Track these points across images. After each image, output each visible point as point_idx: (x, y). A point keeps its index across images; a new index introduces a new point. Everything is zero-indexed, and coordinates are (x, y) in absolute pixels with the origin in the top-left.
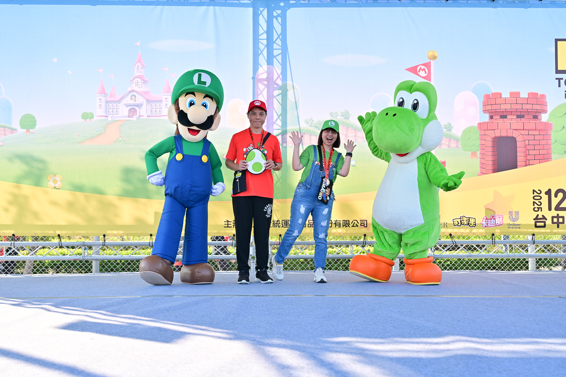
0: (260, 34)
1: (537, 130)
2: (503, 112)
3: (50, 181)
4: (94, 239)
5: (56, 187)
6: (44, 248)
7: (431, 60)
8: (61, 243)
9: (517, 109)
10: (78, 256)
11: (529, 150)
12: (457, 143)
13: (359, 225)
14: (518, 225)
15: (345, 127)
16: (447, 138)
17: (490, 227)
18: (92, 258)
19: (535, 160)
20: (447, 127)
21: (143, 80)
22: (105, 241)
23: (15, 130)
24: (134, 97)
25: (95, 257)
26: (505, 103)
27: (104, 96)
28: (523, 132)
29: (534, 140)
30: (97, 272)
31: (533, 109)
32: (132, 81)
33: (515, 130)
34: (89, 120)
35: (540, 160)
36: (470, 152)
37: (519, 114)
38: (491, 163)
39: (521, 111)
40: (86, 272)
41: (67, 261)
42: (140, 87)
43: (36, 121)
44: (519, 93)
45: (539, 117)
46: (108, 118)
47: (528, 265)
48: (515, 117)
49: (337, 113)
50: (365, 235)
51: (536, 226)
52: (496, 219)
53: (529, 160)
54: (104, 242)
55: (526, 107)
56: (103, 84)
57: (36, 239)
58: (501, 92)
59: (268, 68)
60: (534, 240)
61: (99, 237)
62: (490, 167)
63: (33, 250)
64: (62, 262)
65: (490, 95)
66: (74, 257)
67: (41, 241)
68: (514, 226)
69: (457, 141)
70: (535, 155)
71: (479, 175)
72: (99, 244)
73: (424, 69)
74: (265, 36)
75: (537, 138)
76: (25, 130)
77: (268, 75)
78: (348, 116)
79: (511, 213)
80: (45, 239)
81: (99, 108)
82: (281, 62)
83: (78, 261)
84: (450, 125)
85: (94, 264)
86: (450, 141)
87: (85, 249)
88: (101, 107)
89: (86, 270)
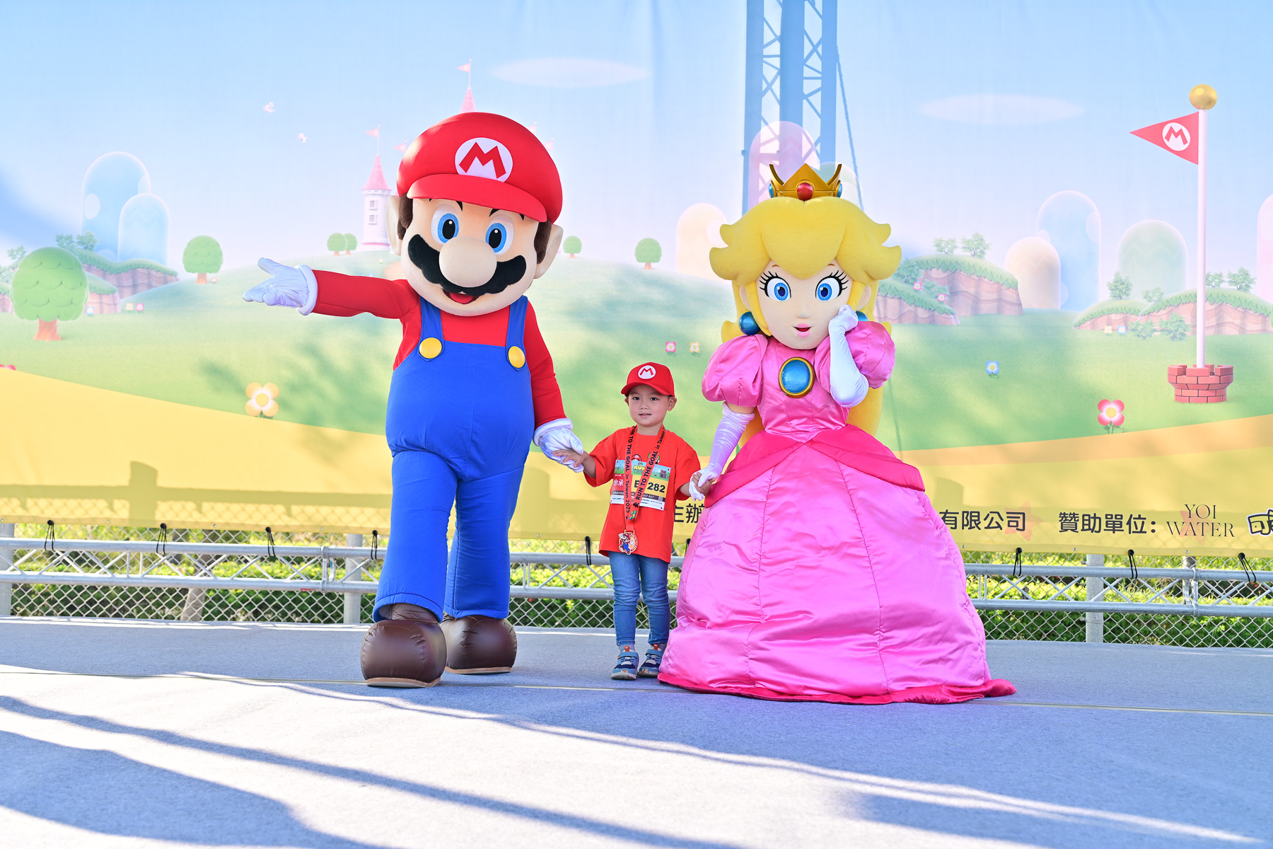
0: (764, 43)
3: (250, 399)
4: (350, 541)
5: (265, 414)
6: (230, 558)
7: (1199, 108)
8: (273, 548)
10: (312, 581)
12: (1264, 322)
13: (1004, 524)
15: (972, 276)
16: (1239, 309)
18: (346, 587)
20: (1239, 281)
22: (376, 547)
23: (173, 274)
25: (353, 584)
27: (382, 195)
30: (353, 622)
34: (344, 252)
40: (329, 621)
41: (284, 593)
43: (221, 254)
49: (953, 241)
50: (1019, 551)
54: (374, 549)
56: (379, 167)
57: (214, 536)
59: (782, 129)
61: (361, 536)
63: (206, 565)
64: (273, 593)
66: (301, 584)
67: (224, 541)
69: (1265, 316)
72: (363, 552)
73: (1181, 132)
74: (775, 48)
76: (197, 274)
77: (782, 145)
78: (981, 248)
80: (233, 537)
81: (370, 224)
82: (820, 112)
83: (311, 594)
84: (1247, 274)
85: (347, 602)
86: (1244, 317)
87: (329, 566)
88: (375, 222)
89: (329, 615)
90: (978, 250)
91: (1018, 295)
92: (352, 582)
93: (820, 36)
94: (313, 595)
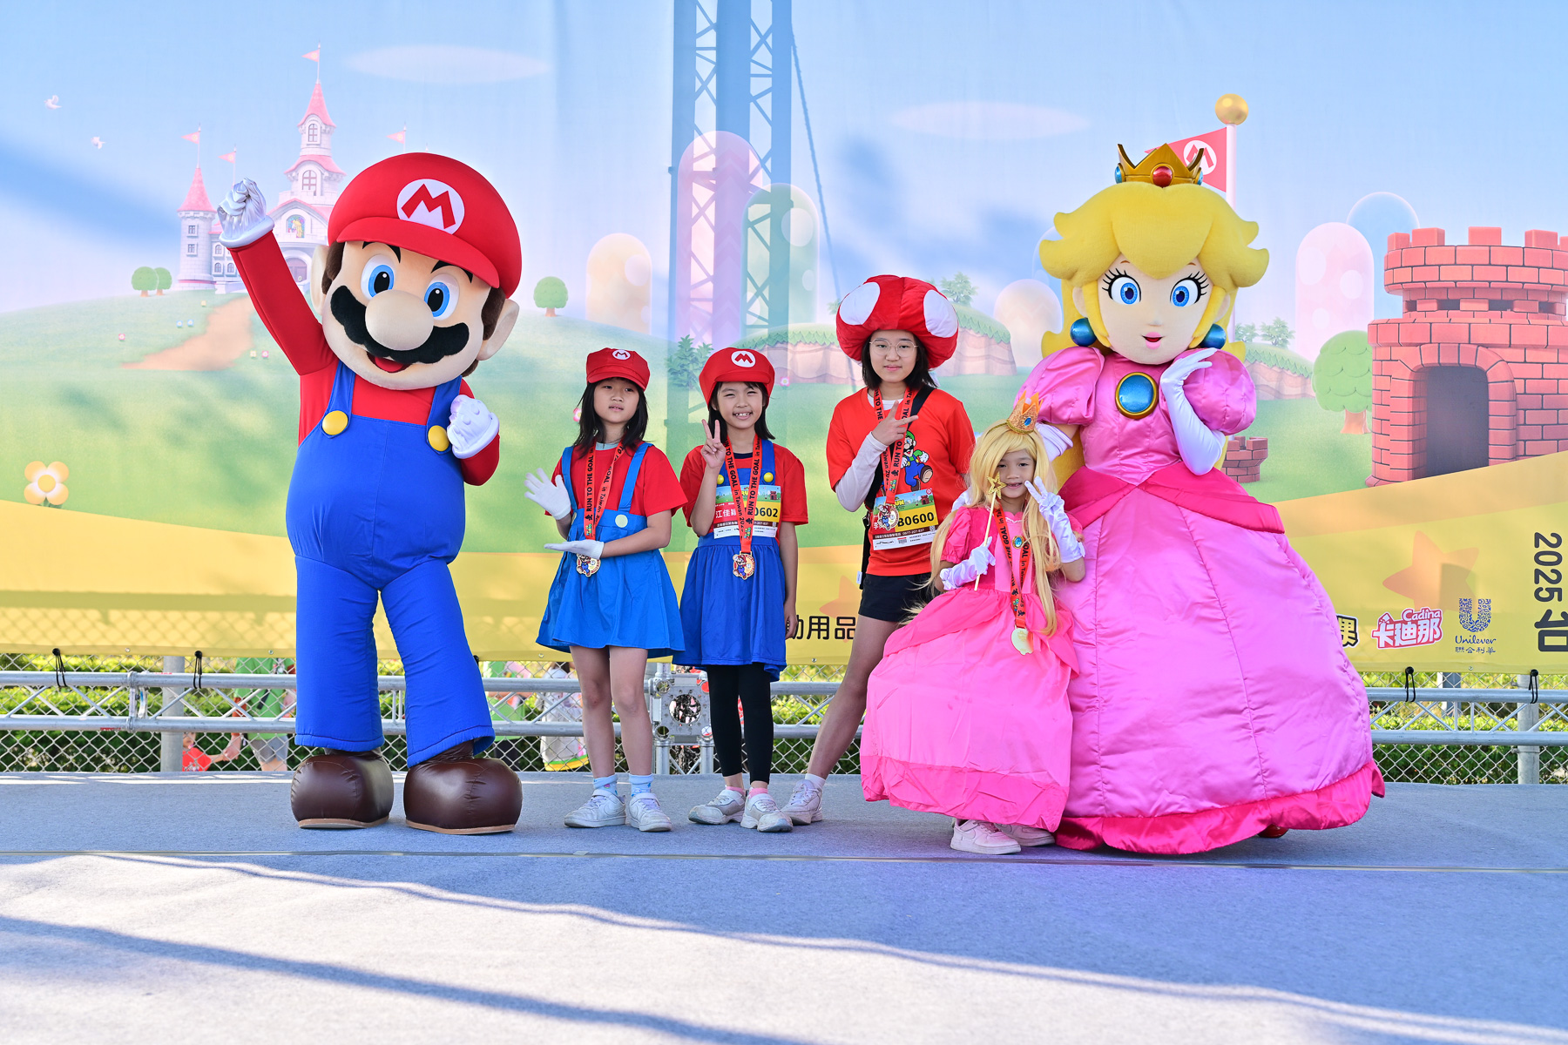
0: (697, 32)
1: (1553, 347)
2: (1447, 288)
3: (31, 482)
4: (168, 664)
5: (50, 501)
7: (1227, 123)
9: (1490, 282)
10: (115, 717)
11: (1525, 410)
12: (1305, 385)
14: (1487, 641)
16: (1274, 368)
17: (1401, 646)
18: (160, 724)
19: (1542, 440)
20: (1275, 334)
21: (327, 170)
22: (200, 672)
24: (298, 223)
25: (170, 721)
26: (1453, 263)
27: (203, 218)
28: (1508, 354)
29: (1542, 378)
31: (1539, 283)
32: (294, 174)
33: (1483, 345)
34: (155, 292)
35: (1558, 440)
36: (1343, 414)
37: (1499, 297)
38: (1406, 447)
39: (1502, 289)
40: (142, 769)
41: (81, 733)
42: (318, 193)
44: (1497, 233)
45: (1558, 306)
46: (216, 286)
47: (1516, 766)
48: (1485, 306)
51: (1543, 647)
52: (1419, 623)
53: (1525, 441)
54: (197, 674)
55: (1520, 275)
56: (201, 182)
58: (1441, 227)
59: (720, 140)
60: (1535, 690)
61: (183, 659)
62: (1404, 462)
64: (66, 733)
65: (1407, 237)
66: (104, 721)
68: (1475, 646)
69: (1305, 378)
70: (1543, 425)
71: (1370, 486)
72: (184, 680)
73: (1205, 152)
74: (710, 39)
75: (1551, 371)
77: (718, 161)
78: (966, 293)
79: (1465, 605)
81: (188, 256)
82: (770, 116)
83: (116, 733)
84: (1284, 326)
85: (166, 742)
86: (1280, 379)
87: (138, 698)
88: (195, 253)
89: (142, 760)
90: (962, 295)
91: (1010, 351)
92: (168, 718)
93: (769, 23)
94: (119, 734)
